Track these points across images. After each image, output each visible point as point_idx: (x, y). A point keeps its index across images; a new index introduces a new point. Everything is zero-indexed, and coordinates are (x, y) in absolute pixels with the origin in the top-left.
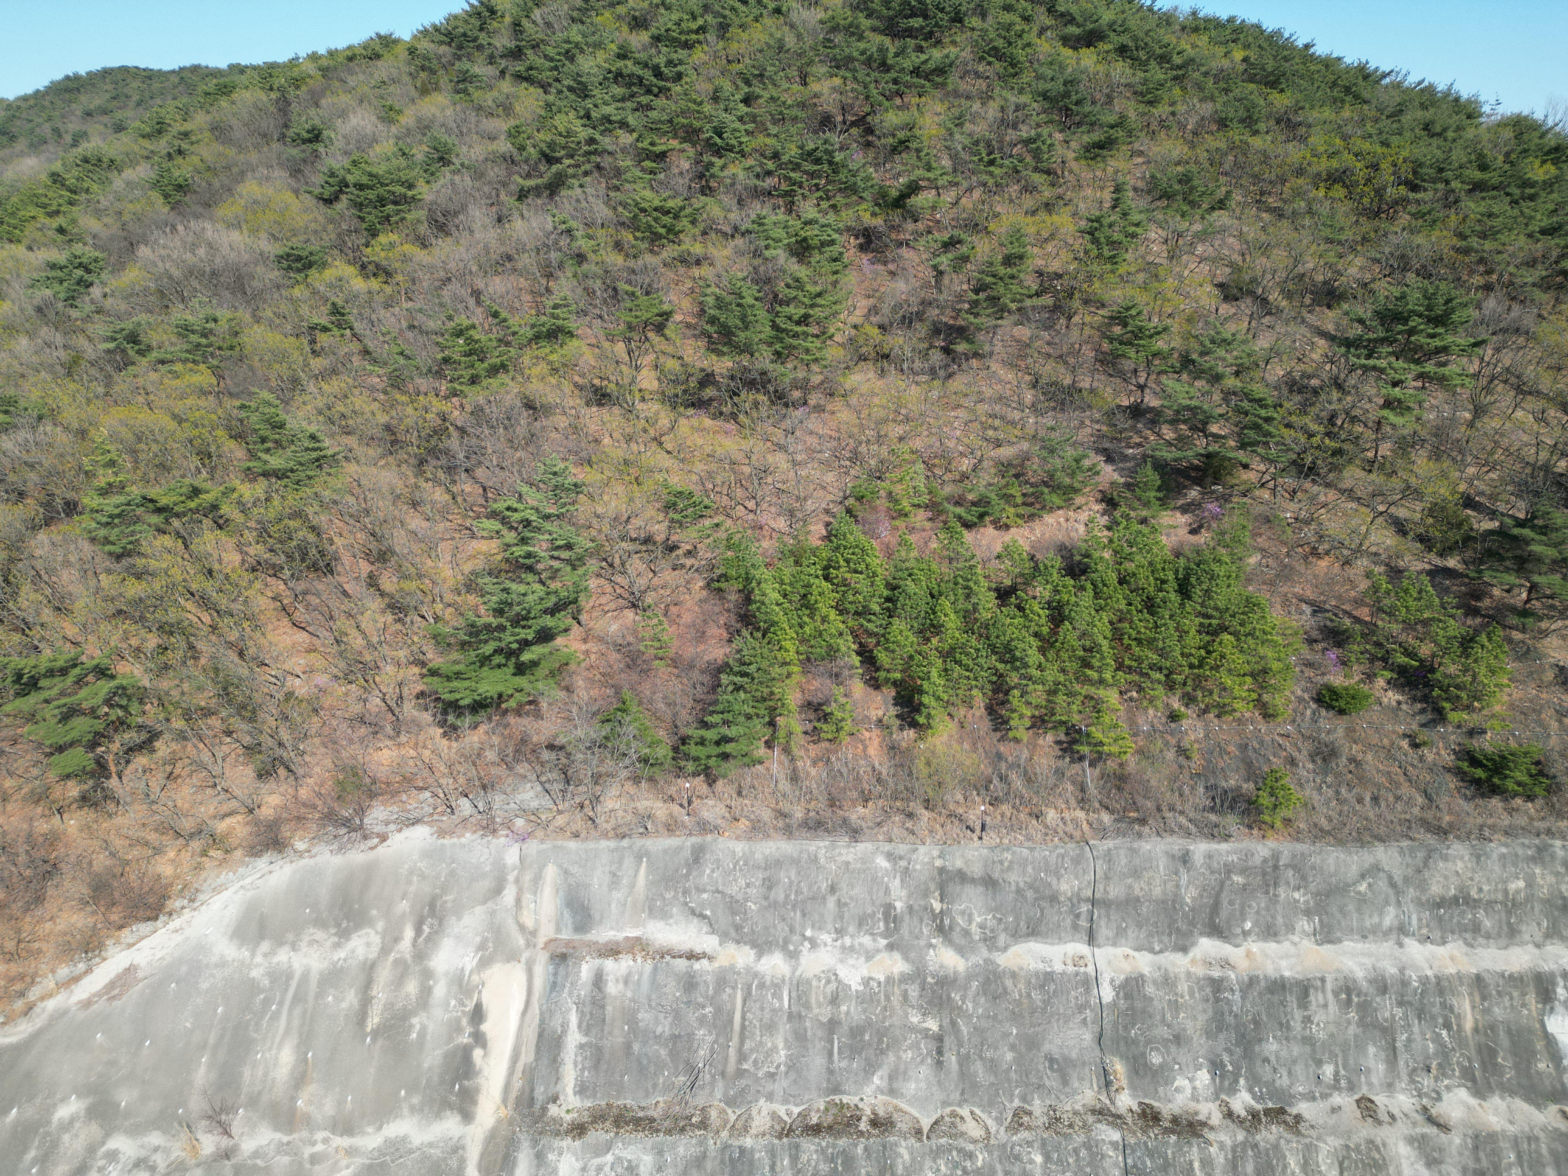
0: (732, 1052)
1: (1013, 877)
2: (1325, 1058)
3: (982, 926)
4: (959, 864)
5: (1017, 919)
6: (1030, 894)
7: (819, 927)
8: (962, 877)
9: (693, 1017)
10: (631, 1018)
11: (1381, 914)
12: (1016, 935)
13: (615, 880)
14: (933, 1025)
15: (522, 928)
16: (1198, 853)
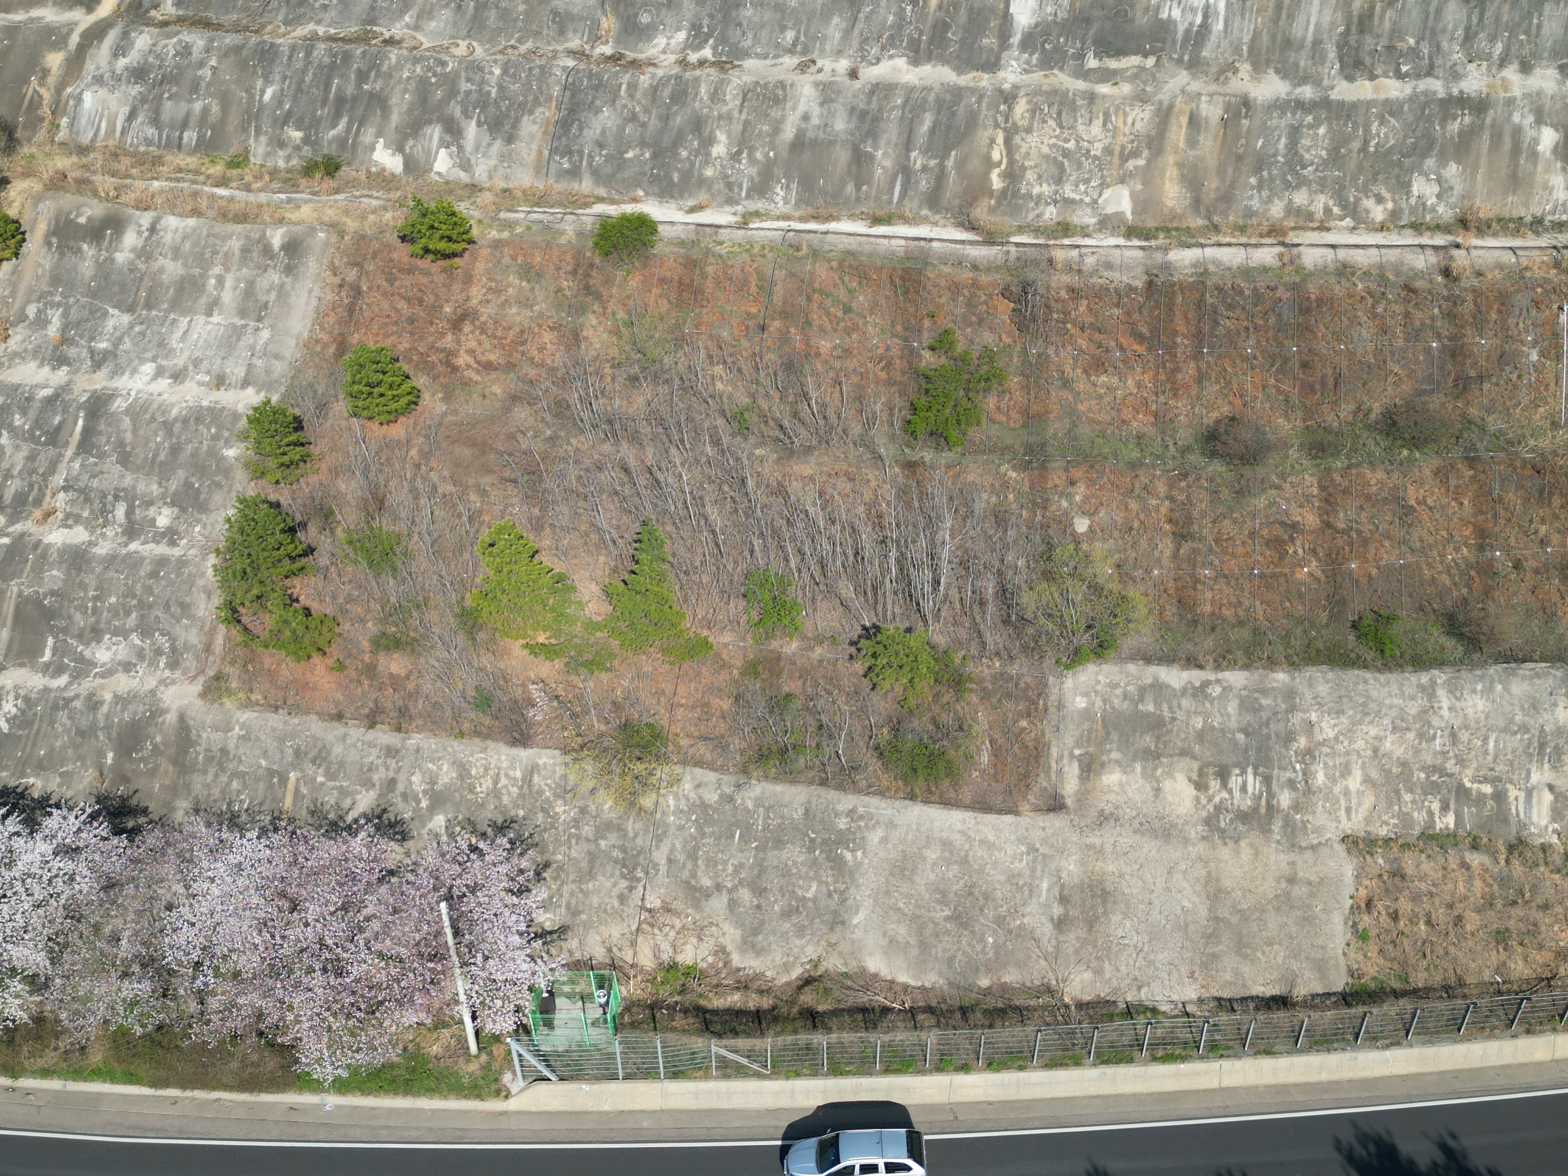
2: (790, 24)
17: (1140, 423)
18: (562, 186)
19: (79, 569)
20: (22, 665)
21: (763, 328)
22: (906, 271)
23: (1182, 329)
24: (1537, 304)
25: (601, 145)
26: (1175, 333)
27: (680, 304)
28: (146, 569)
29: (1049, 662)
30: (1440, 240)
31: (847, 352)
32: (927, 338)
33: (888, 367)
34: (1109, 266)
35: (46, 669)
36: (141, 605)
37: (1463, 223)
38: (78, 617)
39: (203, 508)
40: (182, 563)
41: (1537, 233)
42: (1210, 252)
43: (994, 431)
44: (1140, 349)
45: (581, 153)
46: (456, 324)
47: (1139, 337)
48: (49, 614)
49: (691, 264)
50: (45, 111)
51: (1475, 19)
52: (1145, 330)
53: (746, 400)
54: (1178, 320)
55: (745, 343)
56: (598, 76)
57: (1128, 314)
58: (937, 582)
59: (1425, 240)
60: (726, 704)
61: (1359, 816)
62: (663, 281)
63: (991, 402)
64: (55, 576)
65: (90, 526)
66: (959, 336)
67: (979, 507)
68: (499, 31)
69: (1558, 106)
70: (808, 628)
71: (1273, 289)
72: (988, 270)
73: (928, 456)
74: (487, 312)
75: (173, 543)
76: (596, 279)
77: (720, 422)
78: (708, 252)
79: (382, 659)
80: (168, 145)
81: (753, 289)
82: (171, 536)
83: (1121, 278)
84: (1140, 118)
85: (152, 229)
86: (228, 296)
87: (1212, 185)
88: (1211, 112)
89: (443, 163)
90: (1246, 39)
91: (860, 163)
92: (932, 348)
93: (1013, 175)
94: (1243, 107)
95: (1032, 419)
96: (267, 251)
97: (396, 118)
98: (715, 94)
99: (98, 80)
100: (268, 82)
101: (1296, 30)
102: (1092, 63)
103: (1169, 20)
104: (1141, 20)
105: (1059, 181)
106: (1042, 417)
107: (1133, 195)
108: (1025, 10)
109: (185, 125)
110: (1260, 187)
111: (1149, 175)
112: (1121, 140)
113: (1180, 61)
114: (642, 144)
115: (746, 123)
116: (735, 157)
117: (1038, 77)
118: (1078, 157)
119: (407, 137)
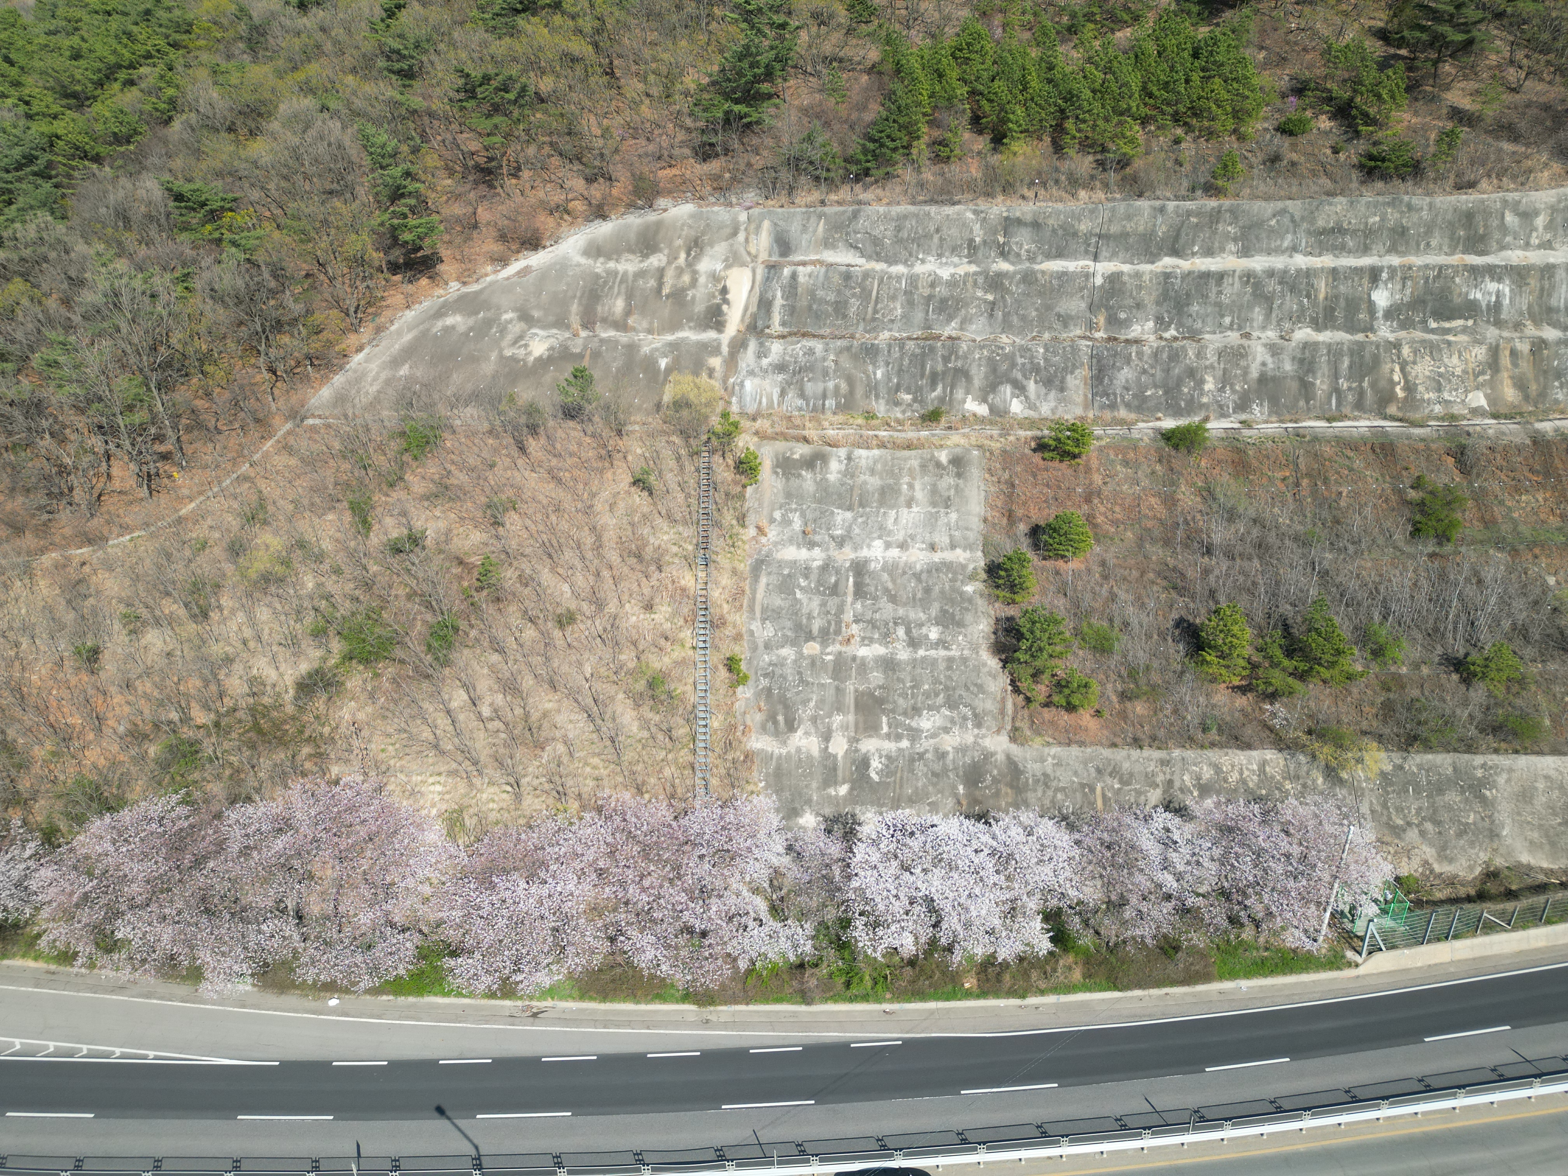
0: (870, 310)
1: (1051, 222)
2: (1227, 313)
3: (1028, 251)
4: (1018, 214)
5: (1050, 247)
6: (1060, 232)
7: (928, 252)
8: (1019, 222)
9: (848, 293)
10: (812, 293)
11: (1282, 239)
12: (1049, 256)
13: (805, 228)
14: (990, 297)
15: (749, 253)
16: (1171, 205)
17: (1554, 521)
19: (894, 670)
20: (870, 736)
21: (1298, 484)
22: (1383, 444)
25: (1127, 389)
27: (1237, 475)
28: (942, 666)
31: (1358, 494)
32: (1408, 482)
33: (1387, 500)
34: (1504, 434)
35: (888, 736)
36: (947, 688)
38: (901, 701)
39: (960, 624)
40: (964, 660)
42: (1556, 423)
43: (1468, 532)
44: (1540, 479)
45: (1114, 394)
46: (1088, 500)
47: (1537, 473)
48: (880, 701)
49: (1236, 450)
52: (1539, 469)
54: (1557, 461)
55: (1287, 494)
56: (1113, 349)
57: (1526, 459)
62: (1220, 461)
63: (1459, 515)
64: (877, 677)
65: (884, 643)
66: (1427, 479)
68: (1025, 328)
72: (1433, 441)
73: (1437, 549)
74: (1106, 491)
75: (947, 648)
76: (1176, 464)
80: (815, 410)
81: (1284, 461)
82: (945, 644)
83: (1515, 440)
84: (1480, 353)
85: (849, 458)
86: (920, 494)
87: (1533, 388)
88: (1524, 347)
89: (1016, 407)
90: (1525, 308)
91: (1306, 388)
92: (1412, 487)
93: (1410, 388)
94: (1539, 345)
95: (1489, 523)
96: (938, 465)
97: (977, 382)
98: (1199, 355)
99: (751, 373)
100: (876, 367)
101: (1554, 302)
102: (1433, 325)
103: (1475, 300)
104: (1457, 300)
105: (1439, 389)
106: (1494, 521)
107: (1487, 396)
108: (1382, 298)
109: (824, 397)
110: (1561, 387)
111: (1492, 384)
112: (1471, 366)
113: (1488, 322)
114: (1156, 386)
115: (1225, 370)
116: (1222, 390)
117: (1403, 334)
118: (1448, 376)
119: (988, 393)
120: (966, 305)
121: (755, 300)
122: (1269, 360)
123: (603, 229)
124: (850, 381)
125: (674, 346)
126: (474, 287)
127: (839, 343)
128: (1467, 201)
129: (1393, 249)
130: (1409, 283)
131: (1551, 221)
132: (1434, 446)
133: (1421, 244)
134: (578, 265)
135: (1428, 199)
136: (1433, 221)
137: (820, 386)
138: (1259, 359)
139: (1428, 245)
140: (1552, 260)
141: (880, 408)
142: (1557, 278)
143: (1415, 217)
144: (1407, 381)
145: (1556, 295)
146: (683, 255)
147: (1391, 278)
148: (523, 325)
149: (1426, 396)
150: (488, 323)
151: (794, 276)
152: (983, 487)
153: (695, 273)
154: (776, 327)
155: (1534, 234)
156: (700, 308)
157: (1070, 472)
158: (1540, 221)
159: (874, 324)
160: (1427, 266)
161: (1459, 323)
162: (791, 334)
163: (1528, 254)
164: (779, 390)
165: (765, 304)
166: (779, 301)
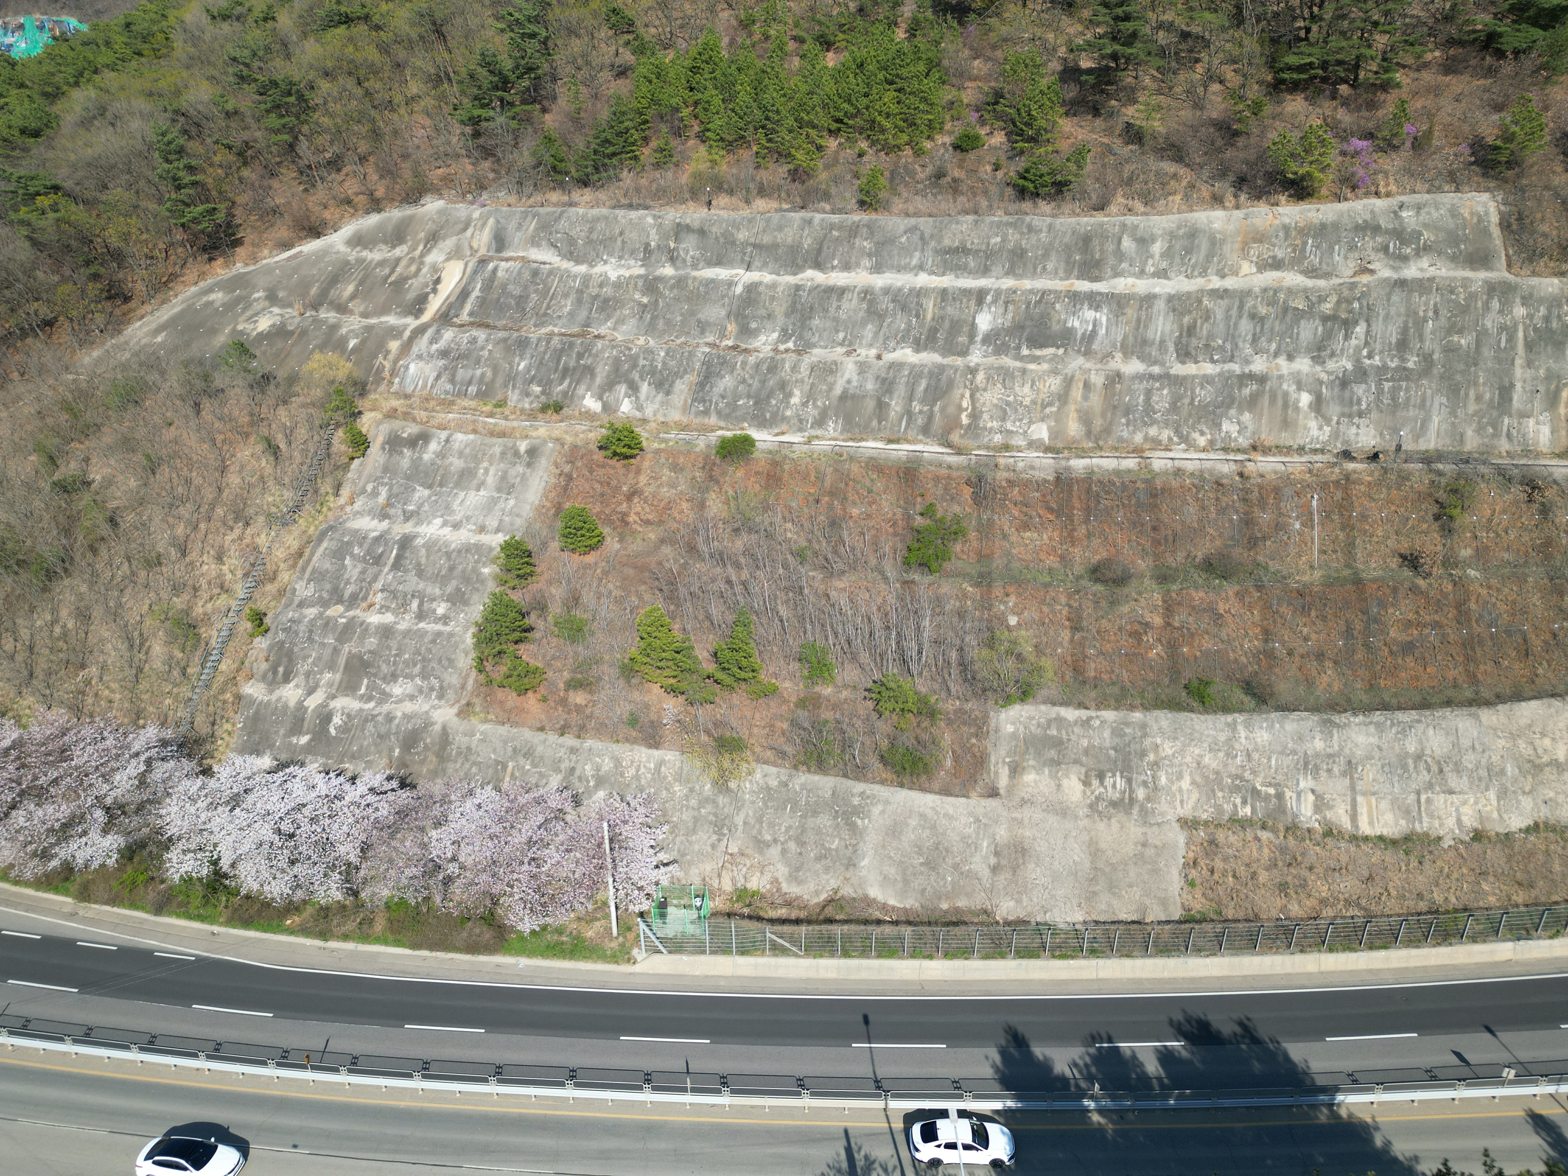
0: (545, 305)
1: (715, 229)
2: (842, 329)
3: (692, 256)
4: (688, 221)
5: (712, 255)
6: (721, 240)
7: (611, 254)
8: (689, 229)
9: (532, 288)
10: (504, 287)
11: (911, 257)
12: (710, 264)
13: (520, 226)
14: (645, 300)
15: (471, 248)
16: (818, 217)
17: (1051, 561)
18: (697, 421)
19: (387, 638)
20: (347, 695)
21: (817, 501)
22: (907, 469)
23: (1077, 505)
24: (1298, 494)
25: (723, 397)
26: (1073, 508)
27: (767, 487)
28: (428, 638)
29: (990, 703)
30: (1239, 457)
31: (869, 516)
32: (919, 508)
33: (894, 525)
34: (1032, 468)
35: (361, 698)
36: (424, 660)
37: (1254, 448)
38: (384, 667)
39: (466, 603)
41: (1301, 455)
42: (1095, 461)
43: (960, 564)
44: (1051, 517)
45: (711, 401)
46: (629, 498)
47: (1050, 510)
48: (366, 665)
49: (775, 464)
50: (386, 374)
51: (1258, 329)
52: (1054, 506)
53: (804, 544)
54: (1075, 500)
55: (806, 510)
56: (724, 358)
57: (1044, 496)
58: (920, 652)
59: (1231, 457)
60: (785, 726)
61: (1189, 806)
62: (757, 473)
63: (958, 547)
64: (372, 643)
65: (395, 613)
66: (939, 507)
67: (948, 608)
68: (664, 332)
69: (1311, 380)
70: (839, 680)
71: (1134, 482)
72: (958, 469)
73: (917, 577)
74: (648, 491)
75: (446, 624)
76: (717, 471)
77: (789, 556)
78: (785, 457)
79: (571, 693)
80: (459, 395)
81: (813, 478)
82: (445, 619)
83: (1039, 475)
84: (1054, 383)
85: (447, 441)
86: (490, 480)
87: (1098, 423)
88: (1098, 380)
89: (626, 407)
90: (1120, 339)
91: (881, 406)
92: (922, 514)
93: (975, 416)
94: (1117, 377)
95: (983, 557)
96: (516, 454)
97: (599, 380)
98: (795, 368)
99: (420, 357)
100: (522, 358)
101: (1150, 335)
102: (1025, 352)
103: (1073, 327)
104: (1056, 327)
105: (1003, 419)
106: (989, 556)
107: (1049, 428)
108: (984, 322)
109: (470, 383)
110: (1128, 425)
111: (1059, 417)
112: (1042, 396)
113: (1079, 351)
114: (749, 396)
115: (813, 384)
116: (805, 404)
117: (992, 359)
118: (1015, 406)
119: (604, 391)
120: (622, 306)
121: (458, 291)
122: (855, 378)
123: (374, 219)
124: (495, 369)
125: (369, 329)
126: (252, 268)
127: (501, 334)
128: (1087, 224)
129: (1011, 272)
130: (1011, 307)
131: (1169, 248)
132: (955, 474)
133: (1035, 269)
134: (338, 252)
135: (1049, 220)
136: (1051, 244)
137: (470, 373)
138: (847, 376)
139: (1044, 268)
140: (1157, 290)
141: (513, 397)
142: (1155, 309)
143: (1034, 238)
144: (974, 408)
145: (1152, 328)
146: (421, 247)
147: (995, 301)
148: (267, 303)
149: (989, 425)
150: (238, 301)
151: (495, 270)
152: (545, 478)
153: (422, 263)
154: (464, 317)
155: (1150, 262)
156: (411, 296)
157: (622, 471)
158: (1157, 248)
159: (543, 318)
160: (1031, 291)
161: (1051, 350)
162: (472, 324)
163: (1138, 282)
164: (435, 374)
165: (464, 294)
166: (476, 293)
